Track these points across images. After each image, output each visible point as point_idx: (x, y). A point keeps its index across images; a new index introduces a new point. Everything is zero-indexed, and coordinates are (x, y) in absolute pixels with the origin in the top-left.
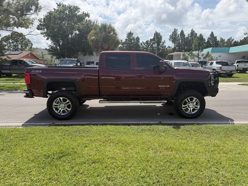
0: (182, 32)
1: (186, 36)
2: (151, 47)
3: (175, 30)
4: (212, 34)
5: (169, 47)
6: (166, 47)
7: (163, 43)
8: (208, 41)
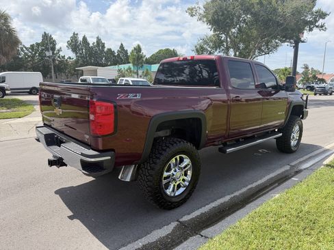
0: (85, 39)
1: (91, 45)
2: (39, 55)
3: (74, 34)
4: (122, 47)
5: (70, 58)
6: (66, 58)
7: (59, 51)
8: (118, 55)
